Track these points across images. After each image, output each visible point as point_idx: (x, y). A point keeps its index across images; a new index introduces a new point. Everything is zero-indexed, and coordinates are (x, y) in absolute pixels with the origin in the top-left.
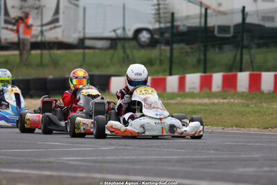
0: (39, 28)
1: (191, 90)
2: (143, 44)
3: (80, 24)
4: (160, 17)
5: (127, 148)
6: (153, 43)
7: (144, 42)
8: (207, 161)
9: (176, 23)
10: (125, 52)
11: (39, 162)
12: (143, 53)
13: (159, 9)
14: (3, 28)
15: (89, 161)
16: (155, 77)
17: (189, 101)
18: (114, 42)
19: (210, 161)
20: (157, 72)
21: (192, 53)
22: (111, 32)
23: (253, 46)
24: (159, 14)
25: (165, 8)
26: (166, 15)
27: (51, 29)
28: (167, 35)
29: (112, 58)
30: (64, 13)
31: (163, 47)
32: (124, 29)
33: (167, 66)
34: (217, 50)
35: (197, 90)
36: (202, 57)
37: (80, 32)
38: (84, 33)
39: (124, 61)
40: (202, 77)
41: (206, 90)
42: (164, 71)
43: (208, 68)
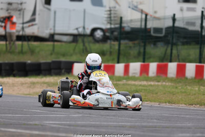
0: (21, 26)
1: (134, 75)
2: (97, 39)
3: (51, 23)
4: (111, 20)
5: (91, 116)
6: (105, 39)
7: (98, 38)
8: (152, 127)
9: (123, 25)
10: (84, 45)
11: (27, 125)
12: (97, 46)
13: (110, 14)
15: (65, 125)
16: (107, 64)
17: (133, 82)
18: (76, 38)
19: (155, 127)
20: (108, 61)
21: (134, 47)
22: (75, 29)
23: (179, 43)
24: (110, 18)
25: (115, 14)
26: (116, 19)
27: (29, 26)
28: (116, 33)
29: (74, 49)
30: (39, 14)
31: (113, 43)
32: (84, 28)
33: (115, 56)
34: (152, 46)
35: (138, 75)
36: (142, 50)
37: (51, 29)
38: (54, 30)
39: (83, 52)
40: (142, 65)
41: (144, 75)
42: (113, 60)
43: (146, 59)
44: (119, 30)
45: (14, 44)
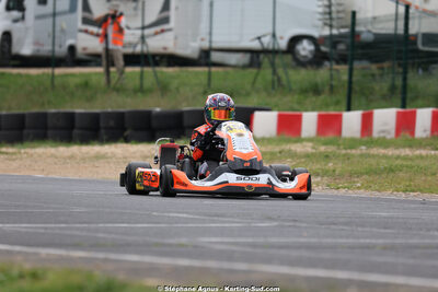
0: (139, 32)
1: (382, 135)
2: (302, 59)
3: (204, 26)
4: (331, 19)
5: (297, 224)
6: (318, 59)
7: (305, 57)
8: (432, 248)
9: (358, 29)
10: (274, 73)
11: (164, 245)
12: (301, 76)
13: (330, 6)
14: (81, 31)
16: (323, 113)
17: (382, 151)
18: (256, 56)
20: (327, 106)
21: (381, 75)
22: (253, 40)
24: (330, 13)
25: (340, 5)
26: (341, 15)
27: (156, 33)
28: (341, 47)
29: (254, 83)
30: (177, 8)
31: (335, 67)
32: (274, 36)
33: (342, 96)
34: (420, 71)
35: (391, 135)
36: (399, 82)
37: (202, 40)
38: (210, 42)
39: (273, 88)
40: (398, 113)
41: (405, 135)
42: (337, 103)
43: (408, 101)
44: (349, 41)
45: (122, 73)
